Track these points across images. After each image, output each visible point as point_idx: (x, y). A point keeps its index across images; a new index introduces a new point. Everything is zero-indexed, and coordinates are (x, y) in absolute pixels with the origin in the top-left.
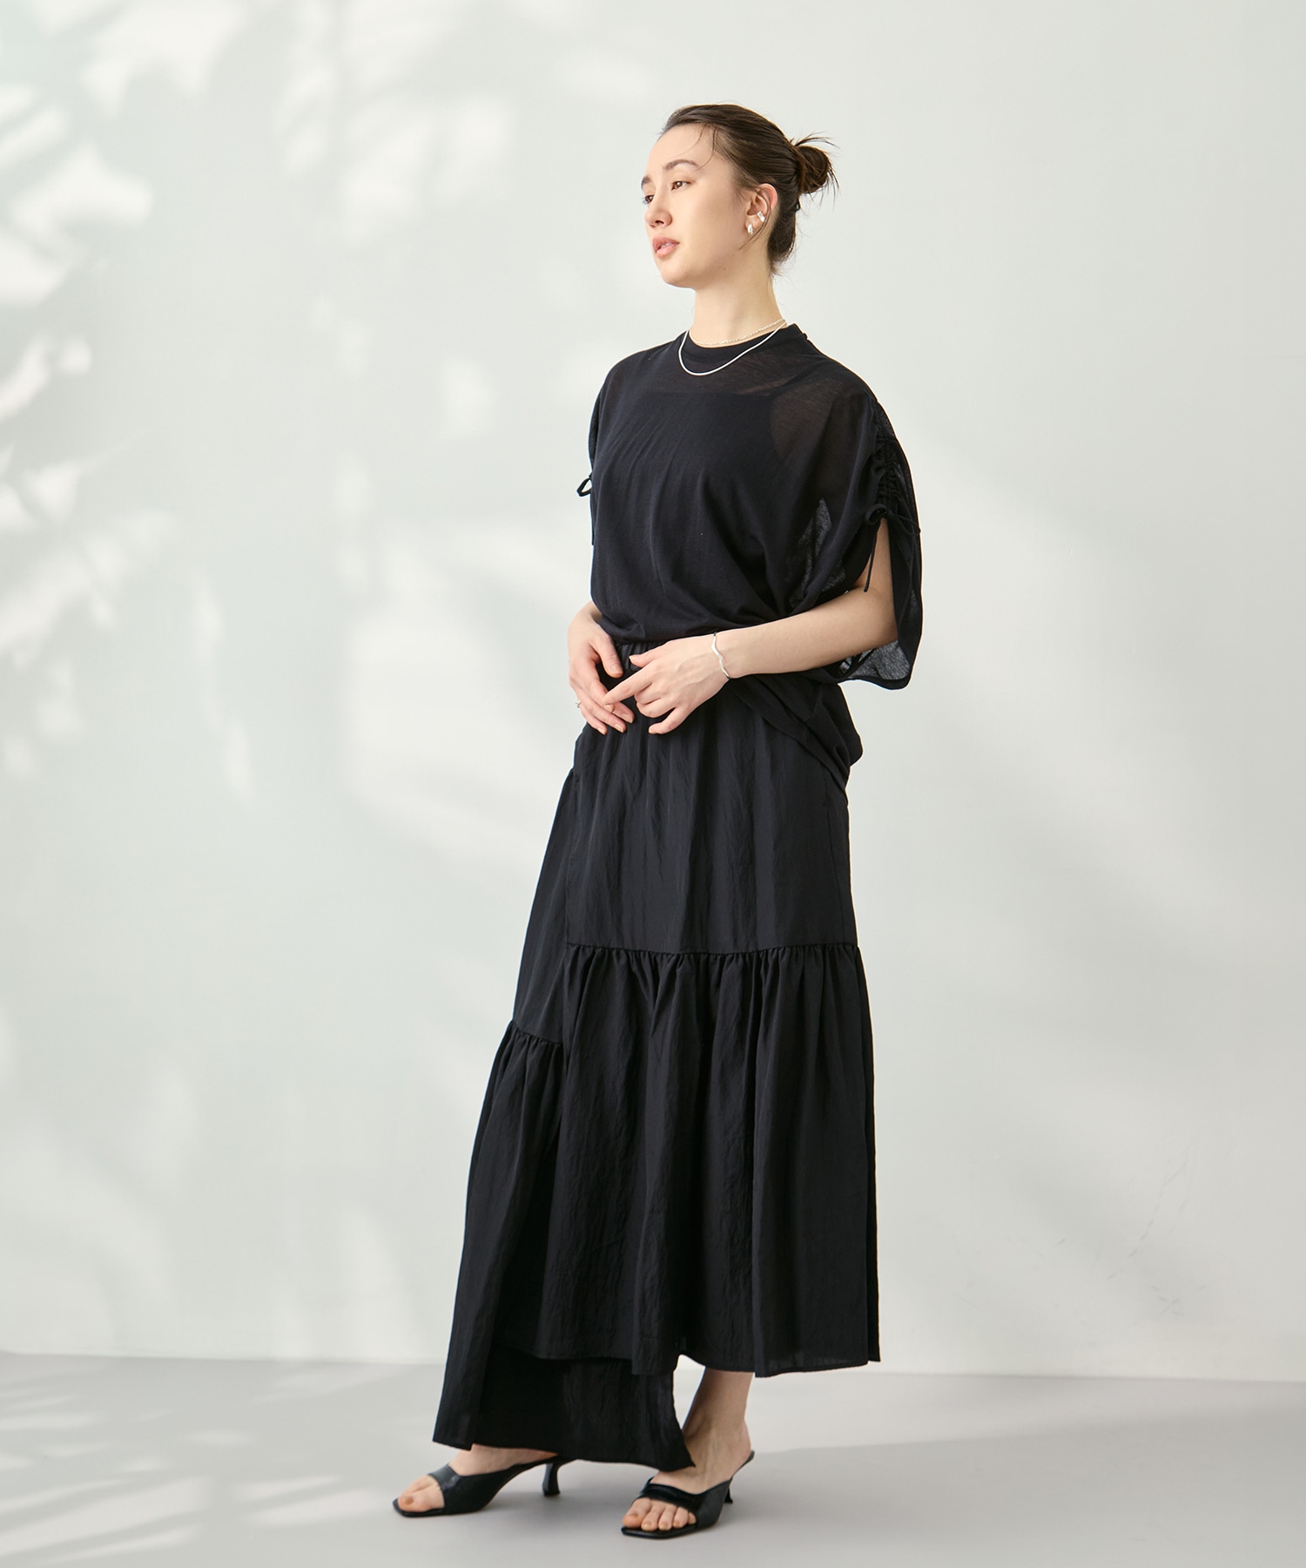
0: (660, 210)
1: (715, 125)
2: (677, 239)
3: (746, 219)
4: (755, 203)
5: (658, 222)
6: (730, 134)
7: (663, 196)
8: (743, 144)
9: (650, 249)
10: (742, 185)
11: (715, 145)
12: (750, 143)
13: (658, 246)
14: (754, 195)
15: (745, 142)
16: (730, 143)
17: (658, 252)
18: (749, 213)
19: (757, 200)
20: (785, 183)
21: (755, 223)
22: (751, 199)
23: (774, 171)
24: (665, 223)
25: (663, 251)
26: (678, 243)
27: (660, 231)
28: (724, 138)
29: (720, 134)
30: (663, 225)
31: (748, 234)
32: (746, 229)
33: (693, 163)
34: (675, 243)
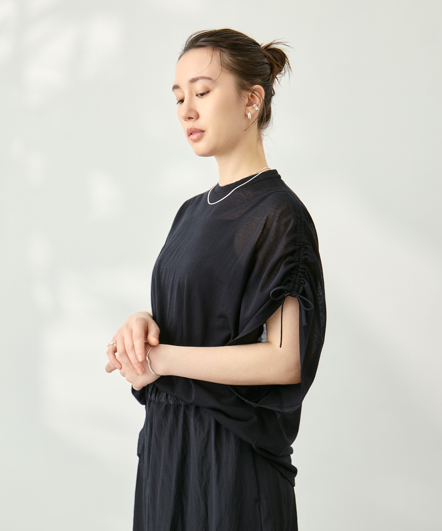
0: (190, 110)
1: (219, 48)
2: (203, 129)
3: (246, 109)
4: (250, 98)
5: (189, 118)
6: (231, 54)
7: (191, 100)
8: (238, 60)
9: (184, 135)
10: (242, 88)
11: (223, 64)
12: (244, 58)
13: (190, 133)
14: (250, 94)
15: (240, 58)
16: (231, 60)
17: (191, 136)
18: (247, 106)
19: (252, 96)
20: (266, 81)
21: (252, 111)
22: (248, 95)
23: (260, 75)
24: (194, 119)
25: (195, 136)
26: (205, 131)
27: (190, 124)
28: (227, 58)
29: (224, 54)
30: (193, 120)
31: (249, 120)
32: (246, 116)
33: (209, 79)
34: (203, 131)
